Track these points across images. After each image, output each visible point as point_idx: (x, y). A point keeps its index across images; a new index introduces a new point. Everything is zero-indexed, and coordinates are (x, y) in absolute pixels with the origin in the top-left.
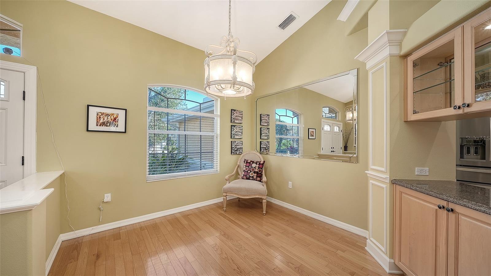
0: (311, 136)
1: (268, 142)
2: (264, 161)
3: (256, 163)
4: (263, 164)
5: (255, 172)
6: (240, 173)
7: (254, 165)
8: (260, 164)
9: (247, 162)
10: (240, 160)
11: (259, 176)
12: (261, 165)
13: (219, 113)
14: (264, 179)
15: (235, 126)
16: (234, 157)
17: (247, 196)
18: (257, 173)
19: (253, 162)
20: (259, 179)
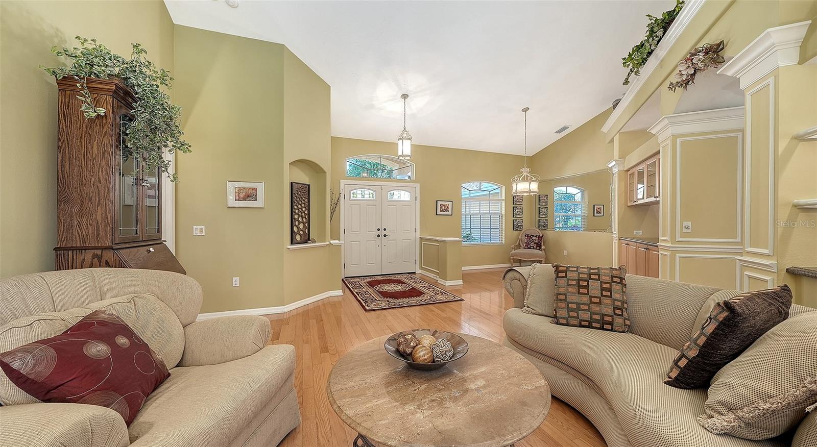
0: (597, 213)
1: (547, 220)
2: (543, 235)
3: (536, 237)
4: (542, 237)
5: (535, 243)
6: (521, 245)
7: (534, 238)
8: (539, 237)
9: (528, 236)
10: (522, 235)
11: (539, 246)
12: (541, 238)
13: (504, 198)
14: (543, 247)
15: (516, 207)
16: (516, 232)
17: (529, 258)
18: (537, 244)
19: (533, 236)
20: (538, 248)
